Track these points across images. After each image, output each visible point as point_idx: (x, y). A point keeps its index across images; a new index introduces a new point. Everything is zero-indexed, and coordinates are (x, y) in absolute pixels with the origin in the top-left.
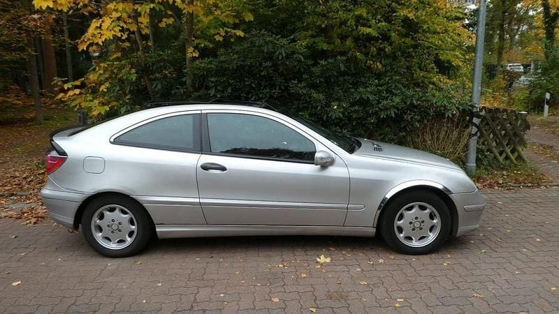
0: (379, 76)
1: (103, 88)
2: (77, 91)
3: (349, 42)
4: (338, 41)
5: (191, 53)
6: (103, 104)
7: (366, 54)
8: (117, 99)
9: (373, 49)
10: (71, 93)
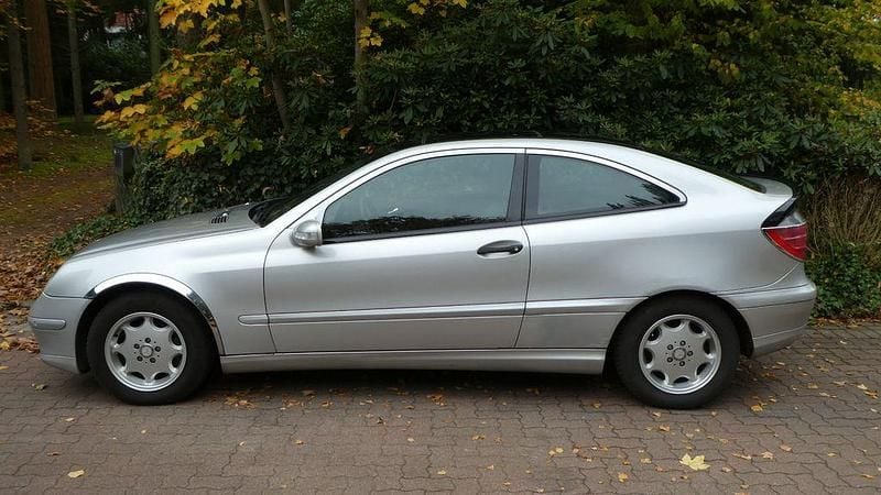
0: (733, 90)
1: (191, 103)
2: (141, 109)
3: (676, 22)
4: (653, 19)
5: (366, 37)
6: (193, 136)
7: (709, 46)
8: (220, 125)
9: (724, 36)
10: (128, 112)
